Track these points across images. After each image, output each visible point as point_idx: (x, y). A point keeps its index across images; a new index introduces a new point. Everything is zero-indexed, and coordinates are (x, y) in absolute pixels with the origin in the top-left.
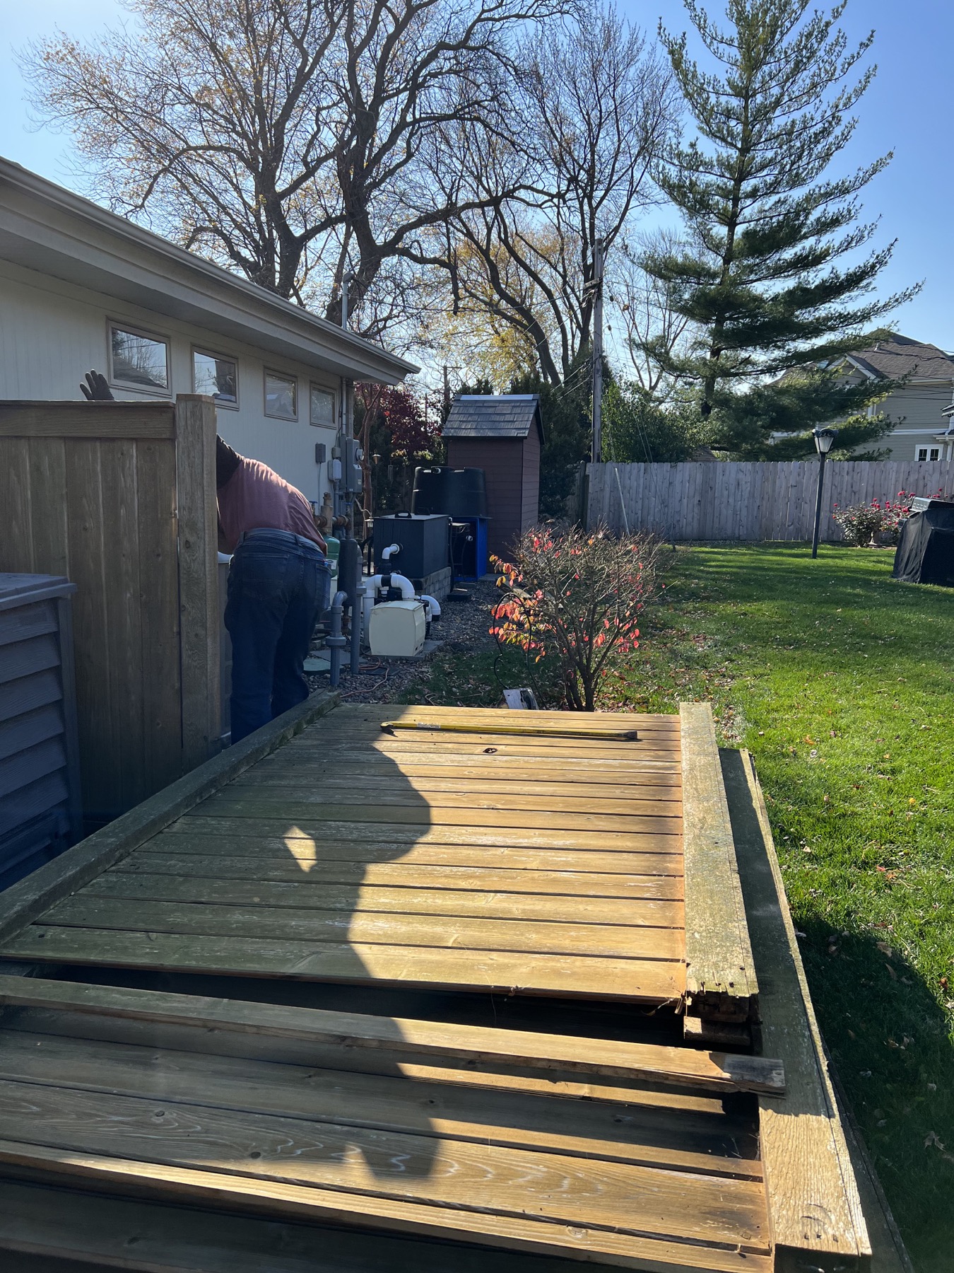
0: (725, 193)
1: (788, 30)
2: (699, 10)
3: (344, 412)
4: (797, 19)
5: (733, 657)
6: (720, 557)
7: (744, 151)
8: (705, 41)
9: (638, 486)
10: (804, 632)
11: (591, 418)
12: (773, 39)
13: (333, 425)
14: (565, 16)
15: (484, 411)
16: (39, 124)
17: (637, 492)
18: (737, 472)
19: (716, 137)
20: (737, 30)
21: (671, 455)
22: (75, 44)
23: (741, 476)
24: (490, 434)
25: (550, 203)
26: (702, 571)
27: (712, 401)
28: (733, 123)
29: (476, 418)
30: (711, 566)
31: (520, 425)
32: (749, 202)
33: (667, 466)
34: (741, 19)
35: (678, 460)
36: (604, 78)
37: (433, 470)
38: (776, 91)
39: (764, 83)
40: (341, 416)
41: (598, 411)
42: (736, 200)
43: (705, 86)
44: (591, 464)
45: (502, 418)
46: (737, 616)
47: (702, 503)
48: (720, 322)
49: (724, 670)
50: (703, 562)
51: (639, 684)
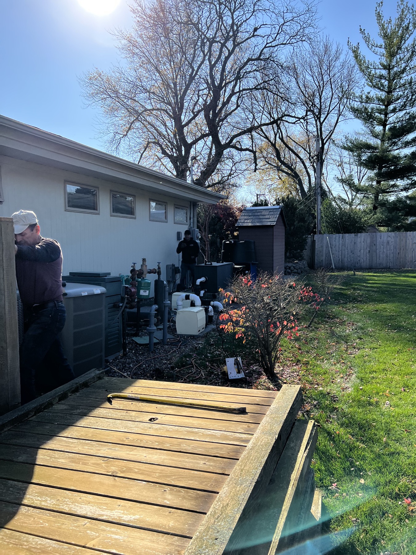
0: (380, 111)
1: (408, 38)
2: (366, 34)
3: (192, 217)
4: (412, 33)
5: (362, 337)
6: (376, 278)
7: (389, 92)
8: (368, 47)
9: (339, 244)
10: (405, 322)
11: (316, 214)
12: (401, 42)
13: (187, 223)
14: (303, 42)
15: (256, 214)
16: (87, 105)
17: (339, 248)
18: (387, 237)
19: (375, 87)
20: (383, 41)
21: (355, 230)
22: (101, 72)
23: (389, 239)
24: (258, 224)
25: (299, 122)
26: (364, 286)
27: (378, 205)
28: (383, 81)
29: (252, 217)
30: (370, 283)
31: (272, 220)
32: (392, 114)
33: (353, 235)
34: (385, 36)
35: (358, 232)
36: (325, 67)
37: (230, 241)
38: (403, 65)
39: (397, 62)
40: (190, 219)
41: (319, 211)
42: (386, 115)
43: (370, 66)
44: (316, 235)
45: (264, 217)
46: (372, 311)
47: (371, 251)
48: (380, 169)
49: (355, 344)
50: (365, 281)
51: (308, 352)
